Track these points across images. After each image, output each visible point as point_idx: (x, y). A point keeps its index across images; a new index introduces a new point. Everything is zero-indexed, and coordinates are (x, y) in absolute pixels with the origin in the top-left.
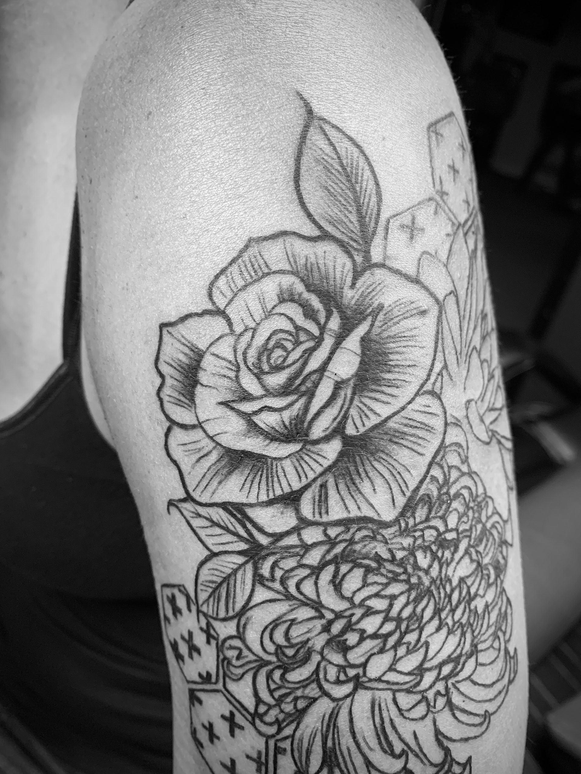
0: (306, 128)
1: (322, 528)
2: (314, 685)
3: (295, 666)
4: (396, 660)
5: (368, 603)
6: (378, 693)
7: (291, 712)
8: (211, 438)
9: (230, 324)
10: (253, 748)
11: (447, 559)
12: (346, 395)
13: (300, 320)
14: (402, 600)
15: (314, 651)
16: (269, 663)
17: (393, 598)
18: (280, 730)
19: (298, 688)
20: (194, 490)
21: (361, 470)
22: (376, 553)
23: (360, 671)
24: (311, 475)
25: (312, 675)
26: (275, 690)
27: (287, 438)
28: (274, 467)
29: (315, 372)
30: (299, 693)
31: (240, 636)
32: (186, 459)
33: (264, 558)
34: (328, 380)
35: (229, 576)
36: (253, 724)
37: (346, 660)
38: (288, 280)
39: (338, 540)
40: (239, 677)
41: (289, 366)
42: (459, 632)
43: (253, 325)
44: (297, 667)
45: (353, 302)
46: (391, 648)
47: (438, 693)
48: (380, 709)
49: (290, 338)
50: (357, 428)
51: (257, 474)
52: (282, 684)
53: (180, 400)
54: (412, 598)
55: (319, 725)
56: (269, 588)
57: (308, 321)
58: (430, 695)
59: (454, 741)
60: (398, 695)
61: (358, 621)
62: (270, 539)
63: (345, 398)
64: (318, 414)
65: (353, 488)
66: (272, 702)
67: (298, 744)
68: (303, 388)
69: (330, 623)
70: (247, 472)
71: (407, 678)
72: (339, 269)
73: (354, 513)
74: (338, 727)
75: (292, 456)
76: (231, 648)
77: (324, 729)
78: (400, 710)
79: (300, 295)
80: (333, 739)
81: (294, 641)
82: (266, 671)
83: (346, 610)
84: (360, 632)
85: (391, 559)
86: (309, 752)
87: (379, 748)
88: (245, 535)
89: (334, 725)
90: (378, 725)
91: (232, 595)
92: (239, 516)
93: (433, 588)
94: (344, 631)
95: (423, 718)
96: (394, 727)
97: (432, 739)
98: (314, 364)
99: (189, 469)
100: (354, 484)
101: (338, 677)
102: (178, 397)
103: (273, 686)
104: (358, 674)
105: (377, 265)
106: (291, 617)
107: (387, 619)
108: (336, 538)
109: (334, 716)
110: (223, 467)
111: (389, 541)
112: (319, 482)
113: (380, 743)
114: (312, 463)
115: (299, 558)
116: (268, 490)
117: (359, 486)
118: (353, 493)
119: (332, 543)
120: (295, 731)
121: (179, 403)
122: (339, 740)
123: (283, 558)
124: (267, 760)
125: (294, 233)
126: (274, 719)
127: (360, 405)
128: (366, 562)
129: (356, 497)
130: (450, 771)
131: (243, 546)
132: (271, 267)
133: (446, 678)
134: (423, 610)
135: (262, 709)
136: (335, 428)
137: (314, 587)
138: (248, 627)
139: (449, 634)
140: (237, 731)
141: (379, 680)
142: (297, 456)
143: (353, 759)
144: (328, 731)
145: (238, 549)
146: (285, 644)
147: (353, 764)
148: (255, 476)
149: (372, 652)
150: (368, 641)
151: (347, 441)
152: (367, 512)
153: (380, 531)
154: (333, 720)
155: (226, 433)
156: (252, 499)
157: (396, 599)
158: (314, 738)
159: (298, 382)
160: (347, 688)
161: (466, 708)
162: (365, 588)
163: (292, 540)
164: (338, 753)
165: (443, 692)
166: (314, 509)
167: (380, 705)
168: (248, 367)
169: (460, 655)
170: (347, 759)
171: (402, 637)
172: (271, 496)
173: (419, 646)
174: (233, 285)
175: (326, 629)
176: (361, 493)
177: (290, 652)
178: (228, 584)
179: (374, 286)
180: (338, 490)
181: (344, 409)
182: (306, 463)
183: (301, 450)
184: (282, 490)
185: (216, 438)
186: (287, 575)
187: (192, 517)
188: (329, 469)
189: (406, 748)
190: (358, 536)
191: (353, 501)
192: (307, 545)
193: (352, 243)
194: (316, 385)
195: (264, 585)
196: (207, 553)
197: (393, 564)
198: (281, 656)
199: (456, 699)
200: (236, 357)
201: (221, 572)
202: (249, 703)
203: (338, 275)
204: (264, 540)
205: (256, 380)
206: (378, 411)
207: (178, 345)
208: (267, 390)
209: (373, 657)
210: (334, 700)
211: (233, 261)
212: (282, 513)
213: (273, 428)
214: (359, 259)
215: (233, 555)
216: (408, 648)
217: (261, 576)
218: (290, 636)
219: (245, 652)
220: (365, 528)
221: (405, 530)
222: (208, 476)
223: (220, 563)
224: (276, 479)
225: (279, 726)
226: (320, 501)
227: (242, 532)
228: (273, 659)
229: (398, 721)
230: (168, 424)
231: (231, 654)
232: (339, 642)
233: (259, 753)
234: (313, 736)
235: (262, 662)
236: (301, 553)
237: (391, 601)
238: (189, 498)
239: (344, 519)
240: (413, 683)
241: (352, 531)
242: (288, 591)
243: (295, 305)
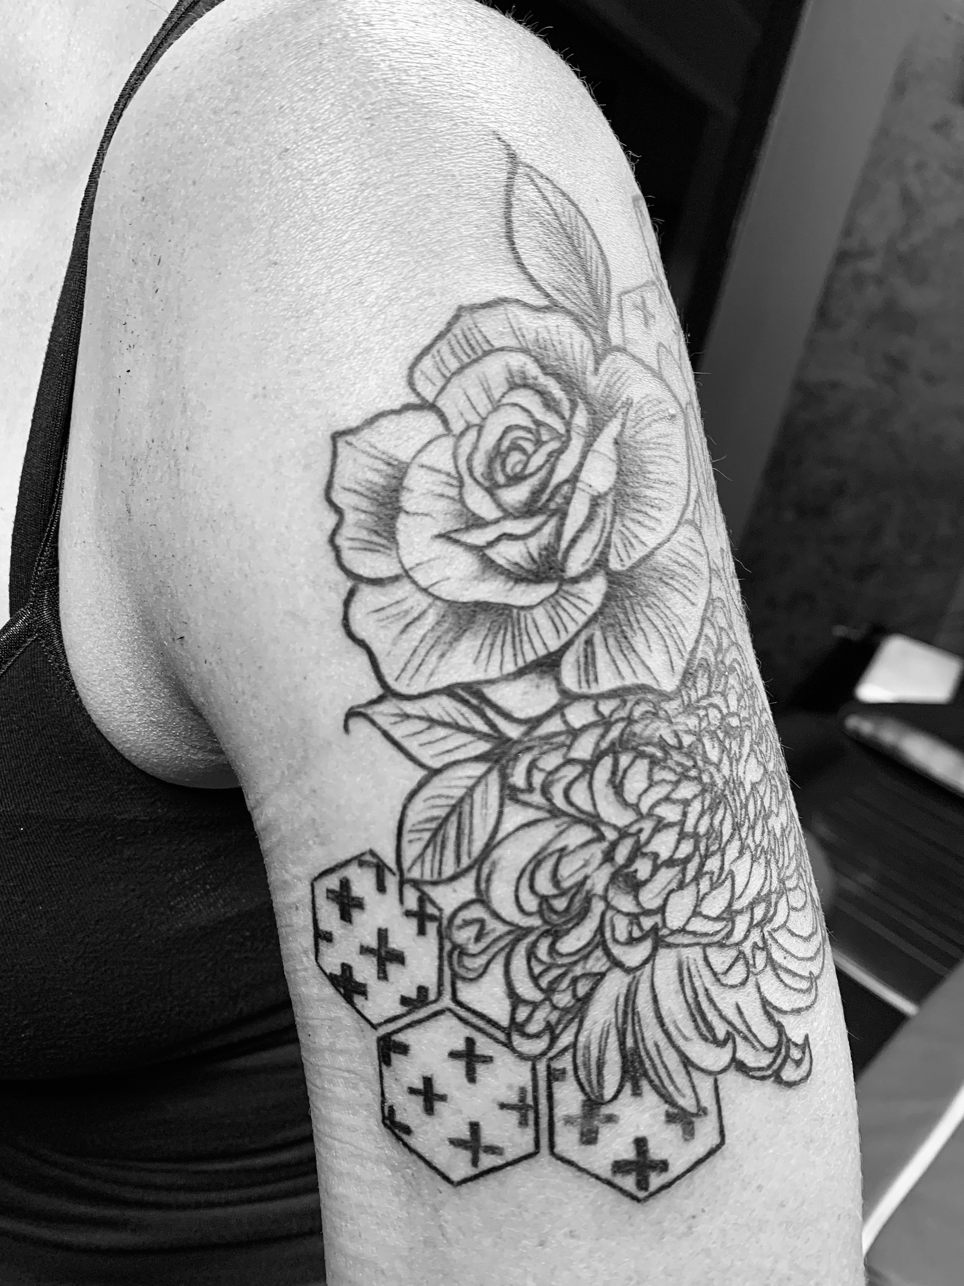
0: (512, 175)
1: (591, 703)
2: (599, 953)
3: (570, 925)
4: (700, 899)
5: (659, 811)
6: (685, 952)
7: (569, 1005)
8: (425, 590)
9: (445, 421)
10: (510, 1087)
11: (735, 754)
12: (605, 514)
13: (540, 414)
14: (696, 807)
15: (595, 895)
16: (529, 930)
17: (686, 803)
18: (554, 1040)
19: (575, 963)
20: (397, 680)
21: (632, 619)
22: (661, 736)
23: (658, 919)
24: (573, 628)
25: (595, 936)
26: (541, 974)
27: (537, 576)
28: (522, 619)
29: (566, 481)
30: (578, 970)
31: (482, 898)
32: (382, 633)
33: (516, 758)
34: (582, 493)
35: (462, 800)
36: (509, 1045)
37: (639, 904)
38: (517, 361)
39: (613, 719)
40: (481, 970)
41: (532, 475)
42: (762, 861)
43: (476, 420)
44: (573, 928)
45: (599, 391)
46: (692, 881)
47: (755, 946)
48: (690, 976)
49: (529, 436)
50: (622, 560)
51: (498, 632)
52: (553, 961)
53: (371, 542)
54: (707, 803)
55: (612, 1015)
56: (526, 804)
57: (549, 414)
58: (747, 947)
59: (785, 1012)
60: (709, 951)
61: (648, 842)
62: (523, 729)
63: (605, 520)
64: (574, 541)
65: (625, 644)
66: (538, 996)
67: (584, 1056)
68: (552, 506)
69: (614, 845)
70: (484, 633)
71: (718, 926)
72: (577, 349)
73: (629, 681)
74: (638, 1013)
75: (545, 602)
76: (467, 923)
77: (620, 1020)
78: (715, 974)
79: (536, 378)
80: (634, 1033)
81: (566, 884)
82: (525, 945)
83: (631, 824)
84: (652, 857)
85: (677, 745)
86: (600, 1065)
87: (697, 1035)
88: (485, 729)
89: (633, 1010)
90: (691, 1001)
91: (467, 831)
92: (474, 701)
93: (727, 792)
94: (631, 860)
95: (744, 983)
96: (711, 1000)
97: (760, 1011)
98: (562, 472)
99: (388, 647)
100: (626, 638)
101: (630, 933)
102: (367, 538)
103: (537, 970)
104: (656, 924)
105: (618, 349)
106: (559, 845)
107: (682, 836)
108: (611, 716)
109: (630, 997)
110: (447, 632)
111: (673, 720)
112: (583, 637)
113: (697, 1027)
114: (571, 610)
115: (565, 750)
116: (515, 655)
117: (633, 642)
118: (626, 652)
119: (606, 723)
120: (577, 1035)
121: (369, 548)
122: (642, 1034)
123: (544, 753)
124: (536, 1099)
125: (517, 301)
126: (542, 1025)
127: (623, 529)
128: (650, 750)
129: (629, 657)
130: (789, 1057)
131: (483, 747)
132: (493, 343)
133: (761, 924)
134: (721, 823)
135: (522, 1013)
136: (596, 560)
137: (587, 793)
138: (495, 877)
139: (753, 861)
140: (481, 1069)
141: (683, 930)
142: (551, 601)
143: (665, 1059)
144: (625, 1022)
145: (473, 753)
146: (554, 891)
147: (666, 1067)
148: (496, 637)
149: (670, 888)
150: (663, 870)
151: (613, 579)
152: (644, 679)
153: (663, 704)
154: (631, 1003)
155: (448, 579)
156: (494, 673)
157: (689, 805)
158: (607, 1039)
159: (545, 497)
160: (645, 949)
161: (789, 967)
162: (652, 789)
163: (554, 725)
164: (643, 1053)
165: (760, 944)
166: (579, 676)
167: (689, 970)
168: (475, 480)
169: (770, 893)
170: (657, 1061)
171: (702, 865)
172: (521, 663)
173: (723, 877)
174: (443, 369)
175: (608, 857)
176: (634, 651)
177: (560, 904)
178: (460, 814)
179: (619, 374)
180: (607, 647)
181: (605, 535)
182: (564, 610)
183: (557, 592)
184: (536, 653)
185: (434, 590)
186: (550, 778)
187: (395, 723)
188: (593, 619)
189: (731, 1030)
190: (637, 714)
191: (626, 663)
192: (574, 729)
193: (586, 317)
194: (568, 500)
195: (517, 801)
196: (421, 774)
197: (681, 753)
198: (547, 914)
199: (777, 955)
200: (456, 467)
201: (448, 797)
202: (500, 1011)
203: (578, 357)
204: (513, 731)
205: (488, 498)
206: (644, 539)
207: (364, 460)
208: (504, 510)
209: (672, 895)
210: (628, 971)
211: (440, 337)
212: (538, 686)
213: (516, 564)
214: (598, 340)
215: (468, 765)
216: (711, 878)
217: (514, 789)
218: (559, 877)
219: (492, 924)
220: (644, 700)
221: (688, 705)
222: (422, 652)
223: (446, 783)
224: (525, 638)
225: (552, 1032)
226: (586, 663)
227: (480, 725)
228: (536, 922)
229: (714, 990)
230: (349, 584)
231: (464, 936)
232: (627, 875)
233: (523, 1090)
234: (604, 1036)
235: (519, 932)
236: (568, 742)
237: (684, 808)
238: (388, 693)
239: (619, 689)
240: (723, 933)
241: (629, 705)
242: (553, 804)
243: (529, 392)
